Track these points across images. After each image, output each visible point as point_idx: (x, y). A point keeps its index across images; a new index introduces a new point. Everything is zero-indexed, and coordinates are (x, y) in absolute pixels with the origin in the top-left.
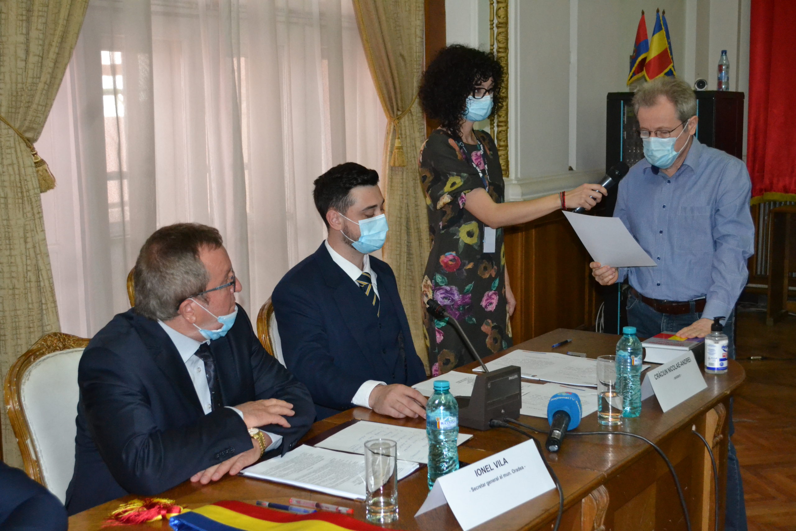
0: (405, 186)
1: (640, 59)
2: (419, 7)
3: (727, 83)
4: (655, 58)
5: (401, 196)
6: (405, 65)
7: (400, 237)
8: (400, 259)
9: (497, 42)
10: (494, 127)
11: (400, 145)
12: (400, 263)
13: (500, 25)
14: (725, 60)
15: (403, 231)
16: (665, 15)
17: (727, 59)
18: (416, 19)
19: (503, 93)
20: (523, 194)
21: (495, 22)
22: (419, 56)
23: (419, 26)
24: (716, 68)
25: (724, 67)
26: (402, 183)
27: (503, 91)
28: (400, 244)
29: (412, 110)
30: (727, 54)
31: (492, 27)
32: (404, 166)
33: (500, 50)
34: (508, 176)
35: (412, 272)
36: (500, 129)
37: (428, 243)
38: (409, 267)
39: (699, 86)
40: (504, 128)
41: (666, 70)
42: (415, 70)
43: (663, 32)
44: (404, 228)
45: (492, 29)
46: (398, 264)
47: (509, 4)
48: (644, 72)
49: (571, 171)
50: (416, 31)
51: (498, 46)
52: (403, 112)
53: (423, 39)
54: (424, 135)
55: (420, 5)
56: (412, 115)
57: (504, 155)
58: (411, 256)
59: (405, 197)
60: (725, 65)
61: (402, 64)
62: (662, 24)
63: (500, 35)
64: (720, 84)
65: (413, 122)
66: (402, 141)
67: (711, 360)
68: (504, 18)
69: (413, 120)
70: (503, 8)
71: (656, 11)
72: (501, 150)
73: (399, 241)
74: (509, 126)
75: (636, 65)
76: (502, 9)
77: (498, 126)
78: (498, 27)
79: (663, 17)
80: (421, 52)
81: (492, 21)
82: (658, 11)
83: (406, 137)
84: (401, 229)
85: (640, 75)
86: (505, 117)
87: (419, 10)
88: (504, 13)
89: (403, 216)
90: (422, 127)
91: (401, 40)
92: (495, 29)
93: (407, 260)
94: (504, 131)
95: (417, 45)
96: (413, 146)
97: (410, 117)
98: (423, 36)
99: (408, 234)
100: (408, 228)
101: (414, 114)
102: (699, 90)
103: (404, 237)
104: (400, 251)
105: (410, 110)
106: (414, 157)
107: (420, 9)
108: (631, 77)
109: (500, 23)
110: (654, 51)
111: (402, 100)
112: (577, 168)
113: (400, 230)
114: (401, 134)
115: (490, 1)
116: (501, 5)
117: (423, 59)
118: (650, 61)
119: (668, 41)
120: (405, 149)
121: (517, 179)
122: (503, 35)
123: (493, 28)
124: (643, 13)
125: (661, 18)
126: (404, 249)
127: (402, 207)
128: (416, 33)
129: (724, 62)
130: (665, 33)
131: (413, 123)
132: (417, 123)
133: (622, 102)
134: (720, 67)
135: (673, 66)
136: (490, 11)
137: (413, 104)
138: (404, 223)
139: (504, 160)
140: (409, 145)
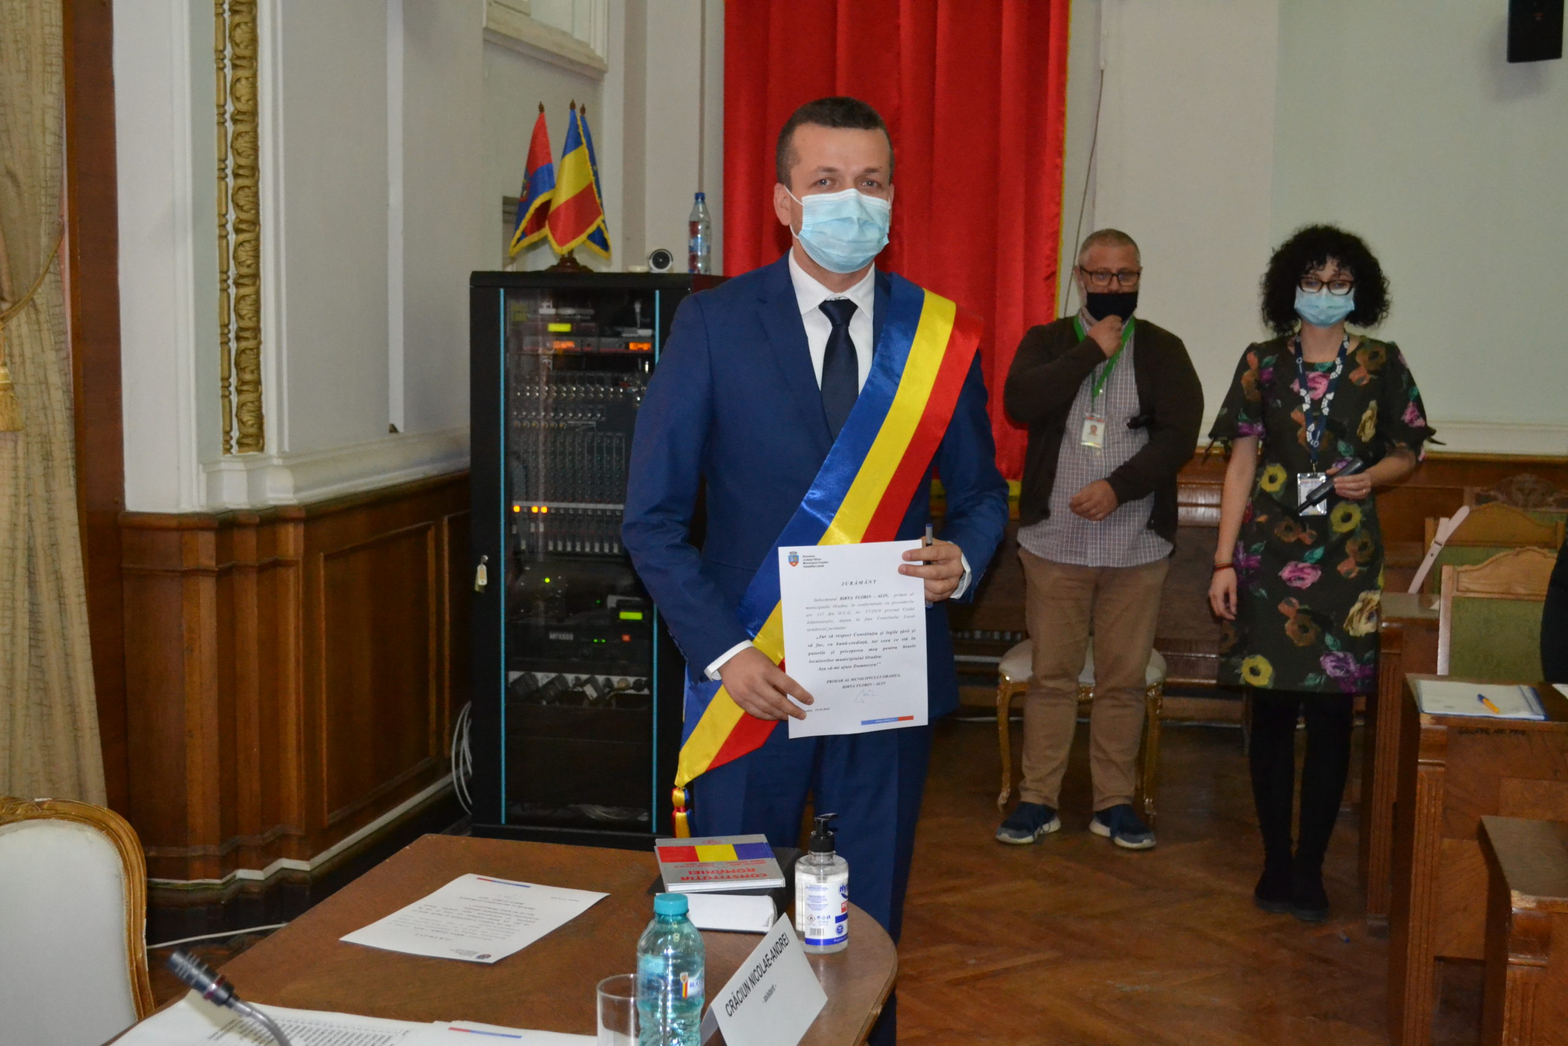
0: (22, 474)
1: (537, 203)
2: (51, 64)
3: (707, 259)
4: (567, 203)
5: (13, 499)
6: (19, 195)
7: (13, 594)
8: (13, 643)
9: (233, 154)
10: (229, 340)
11: (8, 382)
12: (13, 654)
13: (239, 117)
14: (702, 213)
15: (18, 580)
16: (587, 116)
17: (705, 211)
18: (44, 91)
19: (249, 266)
20: (297, 489)
21: (230, 108)
22: (52, 177)
23: (51, 107)
24: (686, 228)
25: (700, 227)
26: (16, 468)
27: (249, 262)
28: (13, 609)
29: (39, 300)
30: (707, 200)
31: (222, 121)
32: (18, 430)
33: (241, 172)
34: (262, 449)
35: (43, 672)
36: (244, 344)
37: (80, 604)
38: (34, 662)
39: (658, 265)
40: (251, 344)
41: (591, 229)
42: (43, 209)
43: (584, 149)
44: (21, 571)
45: (222, 124)
46: (8, 657)
47: (259, 73)
48: (546, 231)
49: (394, 435)
50: (43, 120)
51: (236, 163)
52: (14, 303)
53: (61, 137)
54: (68, 357)
55: (54, 61)
56: (37, 311)
57: (252, 402)
58: (41, 637)
59: (22, 500)
60: (702, 221)
61: (12, 192)
62: (582, 133)
63: (240, 138)
64: (693, 259)
65: (39, 327)
66: (12, 372)
67: (816, 921)
68: (248, 101)
69: (38, 322)
70: (247, 78)
71: (568, 106)
72: (248, 391)
73: (9, 603)
74: (263, 339)
75: (529, 215)
76: (243, 82)
77: (238, 338)
78: (235, 121)
79: (583, 119)
80: (57, 168)
81: (221, 107)
82: (573, 106)
83: (23, 362)
84: (14, 575)
85: (535, 237)
86: (254, 319)
87: (52, 73)
88: (248, 90)
89: (20, 545)
90: (62, 338)
91: (9, 139)
92: (229, 124)
93: (30, 646)
94: (252, 349)
95: (48, 150)
96: (41, 383)
97: (33, 316)
98: (61, 128)
99: (32, 584)
100: (31, 573)
101: (40, 308)
102: (656, 270)
103: (22, 593)
104: (14, 625)
105: (32, 299)
106: (44, 408)
107: (54, 68)
108: (519, 240)
109: (239, 112)
110: (565, 191)
111: (11, 279)
112: (405, 427)
113: (11, 578)
114: (11, 356)
115: (217, 63)
116: (241, 73)
117: (62, 183)
118: (559, 208)
119: (593, 169)
120: (19, 389)
121: (282, 454)
122: (247, 138)
123: (225, 121)
124: (541, 108)
125: (579, 122)
126: (23, 620)
127: (15, 525)
128: (43, 125)
129: (702, 216)
130: (587, 152)
131: (40, 331)
132: (48, 330)
133: (502, 291)
134: (693, 226)
135: (604, 221)
136: (218, 85)
137: (39, 285)
138: (22, 562)
139: (253, 414)
140: (31, 380)
